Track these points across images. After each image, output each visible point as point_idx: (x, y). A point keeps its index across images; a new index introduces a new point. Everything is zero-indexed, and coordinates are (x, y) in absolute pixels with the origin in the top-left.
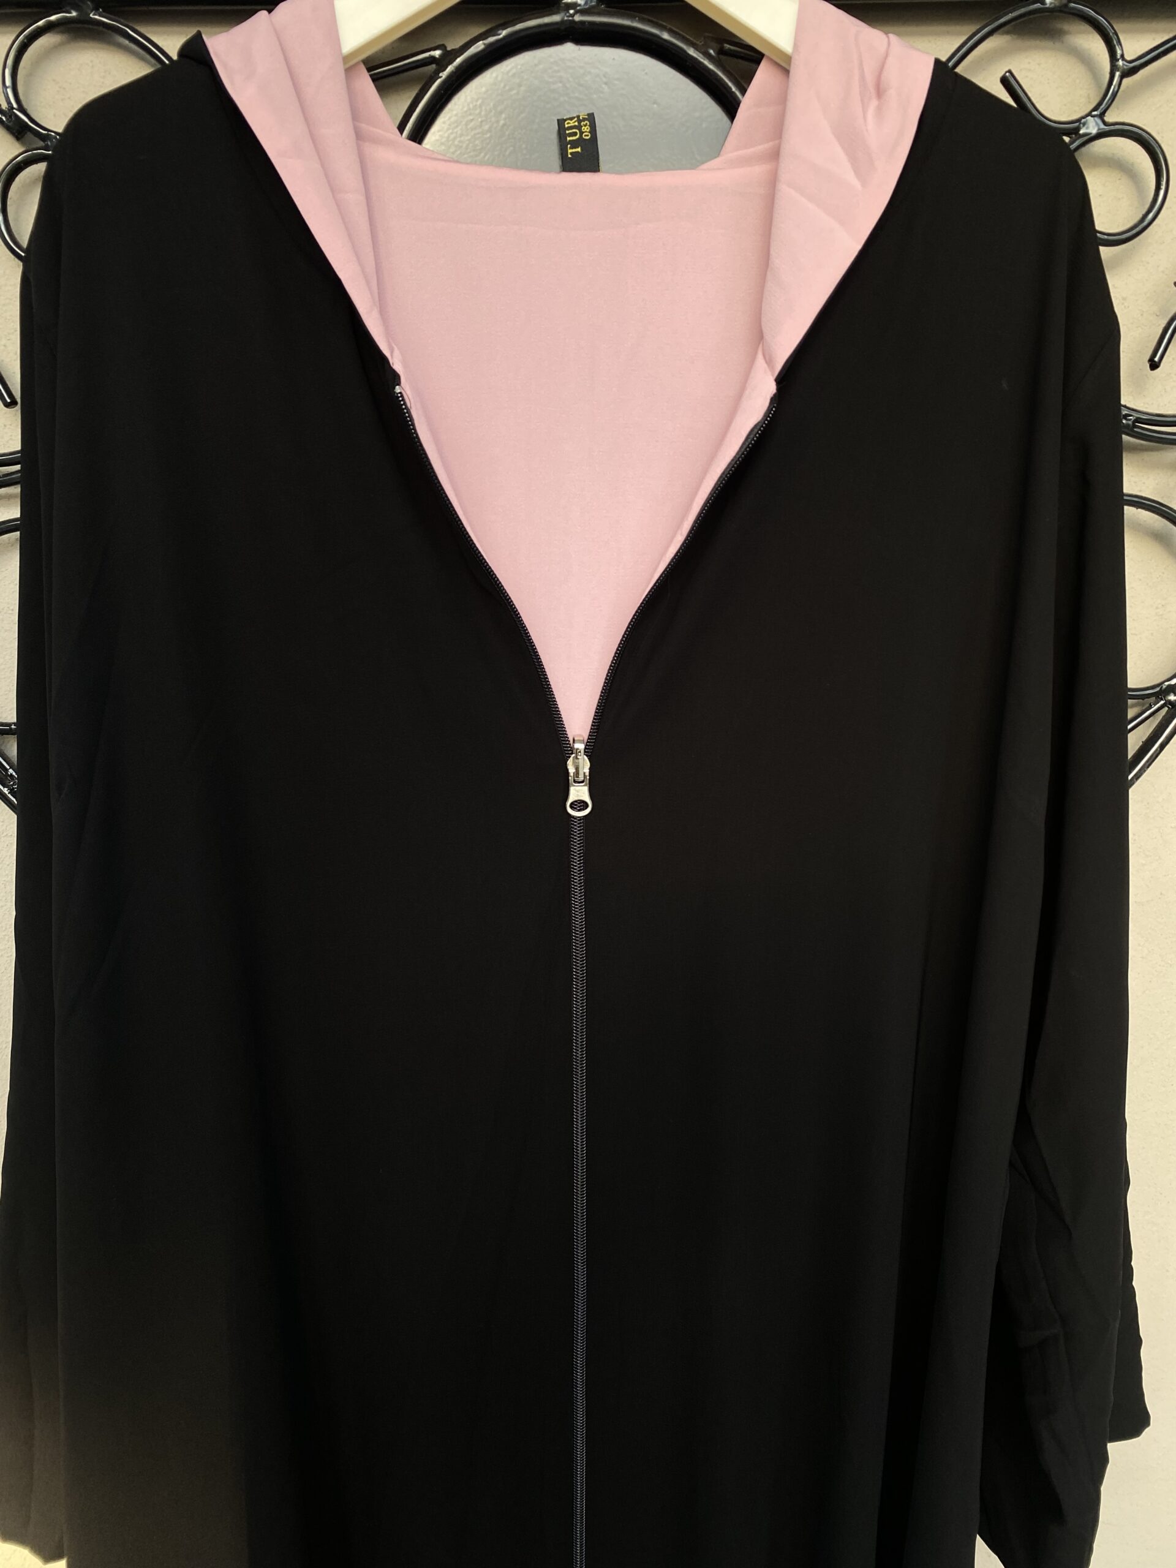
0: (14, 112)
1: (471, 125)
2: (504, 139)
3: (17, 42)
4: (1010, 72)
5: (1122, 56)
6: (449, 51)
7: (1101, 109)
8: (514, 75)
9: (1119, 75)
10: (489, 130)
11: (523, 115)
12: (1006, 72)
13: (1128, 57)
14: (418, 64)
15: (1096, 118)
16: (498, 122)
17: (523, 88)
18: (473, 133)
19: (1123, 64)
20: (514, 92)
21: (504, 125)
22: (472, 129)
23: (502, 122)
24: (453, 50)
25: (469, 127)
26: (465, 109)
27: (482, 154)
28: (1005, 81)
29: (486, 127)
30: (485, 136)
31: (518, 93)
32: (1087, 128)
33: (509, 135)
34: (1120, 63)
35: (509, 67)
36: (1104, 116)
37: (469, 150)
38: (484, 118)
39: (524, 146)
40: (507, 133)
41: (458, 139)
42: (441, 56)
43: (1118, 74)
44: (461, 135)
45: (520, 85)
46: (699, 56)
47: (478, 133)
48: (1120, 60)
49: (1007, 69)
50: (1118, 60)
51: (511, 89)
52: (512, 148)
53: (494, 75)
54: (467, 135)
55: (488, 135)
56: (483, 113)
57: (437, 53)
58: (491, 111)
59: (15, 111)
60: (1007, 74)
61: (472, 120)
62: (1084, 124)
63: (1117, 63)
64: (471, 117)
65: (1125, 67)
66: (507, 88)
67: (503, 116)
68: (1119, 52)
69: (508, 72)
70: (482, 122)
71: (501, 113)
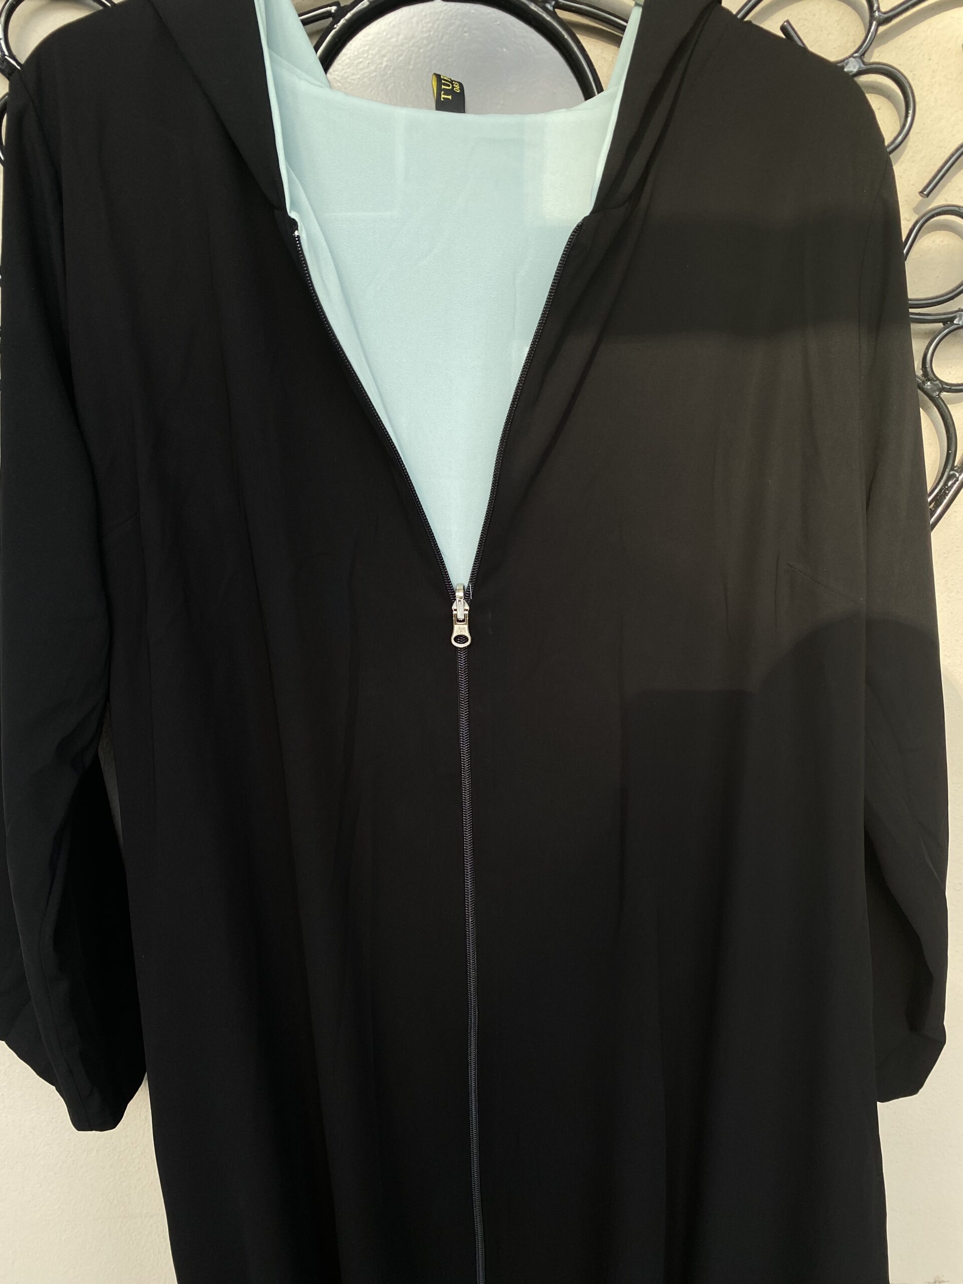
0: (6, 59)
1: (361, 66)
2: (387, 77)
3: (7, 5)
4: (788, 22)
5: (878, 8)
6: (343, 7)
7: (862, 52)
8: (394, 26)
9: (876, 24)
10: (374, 71)
11: (401, 58)
12: (785, 22)
13: (883, 9)
14: (318, 17)
15: (857, 59)
16: (381, 63)
17: (401, 37)
18: (362, 72)
19: (880, 16)
20: (393, 40)
21: (386, 66)
22: (362, 69)
23: (385, 64)
24: (345, 6)
25: (359, 68)
26: (356, 53)
27: (369, 90)
28: (783, 29)
29: (373, 68)
30: (372, 75)
31: (397, 41)
32: (849, 67)
33: (390, 74)
34: (877, 14)
35: (390, 20)
36: (864, 57)
37: (359, 86)
38: (370, 61)
39: (402, 83)
40: (389, 72)
41: (351, 78)
42: (336, 11)
43: (874, 23)
44: (353, 74)
45: (398, 34)
46: (540, 11)
47: (366, 73)
48: (876, 12)
49: (785, 19)
50: (875, 12)
51: (390, 38)
52: (392, 85)
53: (378, 26)
54: (358, 74)
55: (374, 74)
56: (370, 56)
57: (333, 9)
58: (375, 55)
59: (6, 57)
60: (785, 23)
61: (361, 62)
62: (847, 64)
63: (875, 14)
64: (361, 60)
65: (881, 17)
66: (389, 36)
67: (385, 59)
68: (875, 6)
69: (389, 23)
70: (369, 63)
71: (384, 56)
